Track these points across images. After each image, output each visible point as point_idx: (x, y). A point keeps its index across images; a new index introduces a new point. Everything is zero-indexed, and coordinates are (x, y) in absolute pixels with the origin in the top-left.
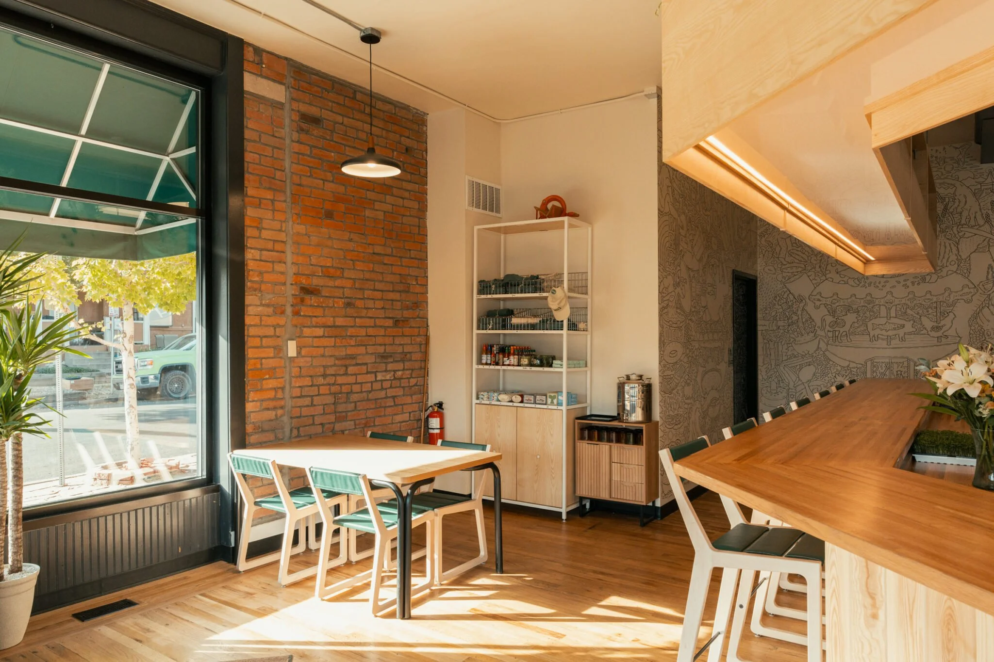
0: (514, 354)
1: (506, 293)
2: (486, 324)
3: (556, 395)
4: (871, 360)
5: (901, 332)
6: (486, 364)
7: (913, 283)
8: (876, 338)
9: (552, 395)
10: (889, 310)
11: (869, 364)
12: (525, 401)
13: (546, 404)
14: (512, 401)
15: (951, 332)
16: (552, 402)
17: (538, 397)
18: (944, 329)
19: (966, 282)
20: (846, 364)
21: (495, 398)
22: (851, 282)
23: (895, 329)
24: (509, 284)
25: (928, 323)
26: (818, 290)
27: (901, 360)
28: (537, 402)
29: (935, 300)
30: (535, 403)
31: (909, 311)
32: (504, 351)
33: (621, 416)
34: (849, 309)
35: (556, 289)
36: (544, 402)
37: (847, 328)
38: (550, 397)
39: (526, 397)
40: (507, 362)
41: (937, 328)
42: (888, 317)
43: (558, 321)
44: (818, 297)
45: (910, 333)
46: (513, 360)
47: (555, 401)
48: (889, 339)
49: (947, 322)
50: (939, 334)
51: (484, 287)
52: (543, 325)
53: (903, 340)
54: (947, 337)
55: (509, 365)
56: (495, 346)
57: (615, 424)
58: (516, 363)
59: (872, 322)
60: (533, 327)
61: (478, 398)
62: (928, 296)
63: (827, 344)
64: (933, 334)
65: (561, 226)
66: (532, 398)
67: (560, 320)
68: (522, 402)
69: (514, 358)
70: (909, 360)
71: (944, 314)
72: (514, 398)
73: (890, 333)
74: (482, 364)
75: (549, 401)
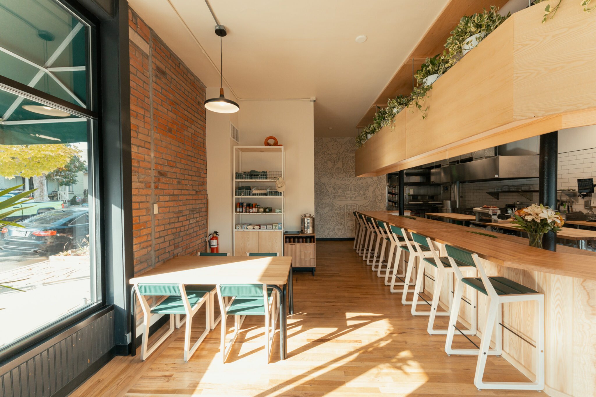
0: (255, 207)
1: (251, 179)
2: (240, 193)
3: (277, 225)
4: (346, 205)
5: (354, 196)
6: (239, 212)
7: (358, 180)
8: (347, 198)
9: (275, 225)
10: (351, 188)
11: (345, 206)
12: (261, 228)
13: (272, 229)
14: (254, 229)
15: (368, 196)
16: (275, 228)
17: (268, 226)
18: (366, 194)
19: (372, 180)
20: (338, 206)
21: (246, 228)
22: (340, 179)
23: (353, 195)
24: (252, 175)
25: (362, 193)
26: (330, 181)
27: (354, 205)
28: (268, 228)
29: (364, 185)
30: (266, 229)
31: (357, 189)
32: (250, 206)
33: (303, 231)
34: (339, 188)
35: (279, 178)
36: (271, 228)
37: (339, 194)
38: (274, 226)
39: (262, 227)
40: (251, 211)
41: (364, 194)
42: (351, 191)
43: (279, 192)
44: (330, 183)
45: (357, 196)
46: (255, 210)
47: (277, 227)
48: (351, 198)
49: (367, 192)
50: (365, 196)
51: (239, 176)
52: (270, 193)
53: (355, 198)
54: (367, 197)
55: (252, 212)
56: (245, 203)
57: (300, 235)
58: (256, 211)
59: (347, 192)
60: (266, 194)
61: (236, 228)
62: (362, 184)
63: (333, 200)
64: (363, 196)
65: (280, 150)
66: (265, 227)
67: (280, 192)
68: (260, 229)
69: (255, 209)
70: (357, 204)
71: (366, 190)
72: (255, 227)
73: (351, 196)
74: (237, 212)
75: (274, 227)
